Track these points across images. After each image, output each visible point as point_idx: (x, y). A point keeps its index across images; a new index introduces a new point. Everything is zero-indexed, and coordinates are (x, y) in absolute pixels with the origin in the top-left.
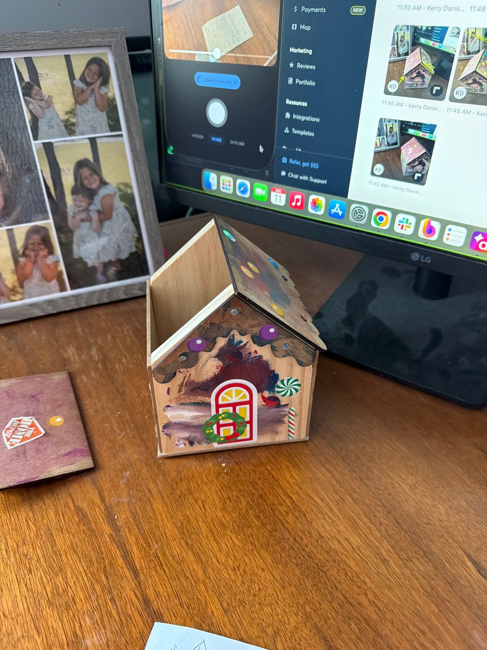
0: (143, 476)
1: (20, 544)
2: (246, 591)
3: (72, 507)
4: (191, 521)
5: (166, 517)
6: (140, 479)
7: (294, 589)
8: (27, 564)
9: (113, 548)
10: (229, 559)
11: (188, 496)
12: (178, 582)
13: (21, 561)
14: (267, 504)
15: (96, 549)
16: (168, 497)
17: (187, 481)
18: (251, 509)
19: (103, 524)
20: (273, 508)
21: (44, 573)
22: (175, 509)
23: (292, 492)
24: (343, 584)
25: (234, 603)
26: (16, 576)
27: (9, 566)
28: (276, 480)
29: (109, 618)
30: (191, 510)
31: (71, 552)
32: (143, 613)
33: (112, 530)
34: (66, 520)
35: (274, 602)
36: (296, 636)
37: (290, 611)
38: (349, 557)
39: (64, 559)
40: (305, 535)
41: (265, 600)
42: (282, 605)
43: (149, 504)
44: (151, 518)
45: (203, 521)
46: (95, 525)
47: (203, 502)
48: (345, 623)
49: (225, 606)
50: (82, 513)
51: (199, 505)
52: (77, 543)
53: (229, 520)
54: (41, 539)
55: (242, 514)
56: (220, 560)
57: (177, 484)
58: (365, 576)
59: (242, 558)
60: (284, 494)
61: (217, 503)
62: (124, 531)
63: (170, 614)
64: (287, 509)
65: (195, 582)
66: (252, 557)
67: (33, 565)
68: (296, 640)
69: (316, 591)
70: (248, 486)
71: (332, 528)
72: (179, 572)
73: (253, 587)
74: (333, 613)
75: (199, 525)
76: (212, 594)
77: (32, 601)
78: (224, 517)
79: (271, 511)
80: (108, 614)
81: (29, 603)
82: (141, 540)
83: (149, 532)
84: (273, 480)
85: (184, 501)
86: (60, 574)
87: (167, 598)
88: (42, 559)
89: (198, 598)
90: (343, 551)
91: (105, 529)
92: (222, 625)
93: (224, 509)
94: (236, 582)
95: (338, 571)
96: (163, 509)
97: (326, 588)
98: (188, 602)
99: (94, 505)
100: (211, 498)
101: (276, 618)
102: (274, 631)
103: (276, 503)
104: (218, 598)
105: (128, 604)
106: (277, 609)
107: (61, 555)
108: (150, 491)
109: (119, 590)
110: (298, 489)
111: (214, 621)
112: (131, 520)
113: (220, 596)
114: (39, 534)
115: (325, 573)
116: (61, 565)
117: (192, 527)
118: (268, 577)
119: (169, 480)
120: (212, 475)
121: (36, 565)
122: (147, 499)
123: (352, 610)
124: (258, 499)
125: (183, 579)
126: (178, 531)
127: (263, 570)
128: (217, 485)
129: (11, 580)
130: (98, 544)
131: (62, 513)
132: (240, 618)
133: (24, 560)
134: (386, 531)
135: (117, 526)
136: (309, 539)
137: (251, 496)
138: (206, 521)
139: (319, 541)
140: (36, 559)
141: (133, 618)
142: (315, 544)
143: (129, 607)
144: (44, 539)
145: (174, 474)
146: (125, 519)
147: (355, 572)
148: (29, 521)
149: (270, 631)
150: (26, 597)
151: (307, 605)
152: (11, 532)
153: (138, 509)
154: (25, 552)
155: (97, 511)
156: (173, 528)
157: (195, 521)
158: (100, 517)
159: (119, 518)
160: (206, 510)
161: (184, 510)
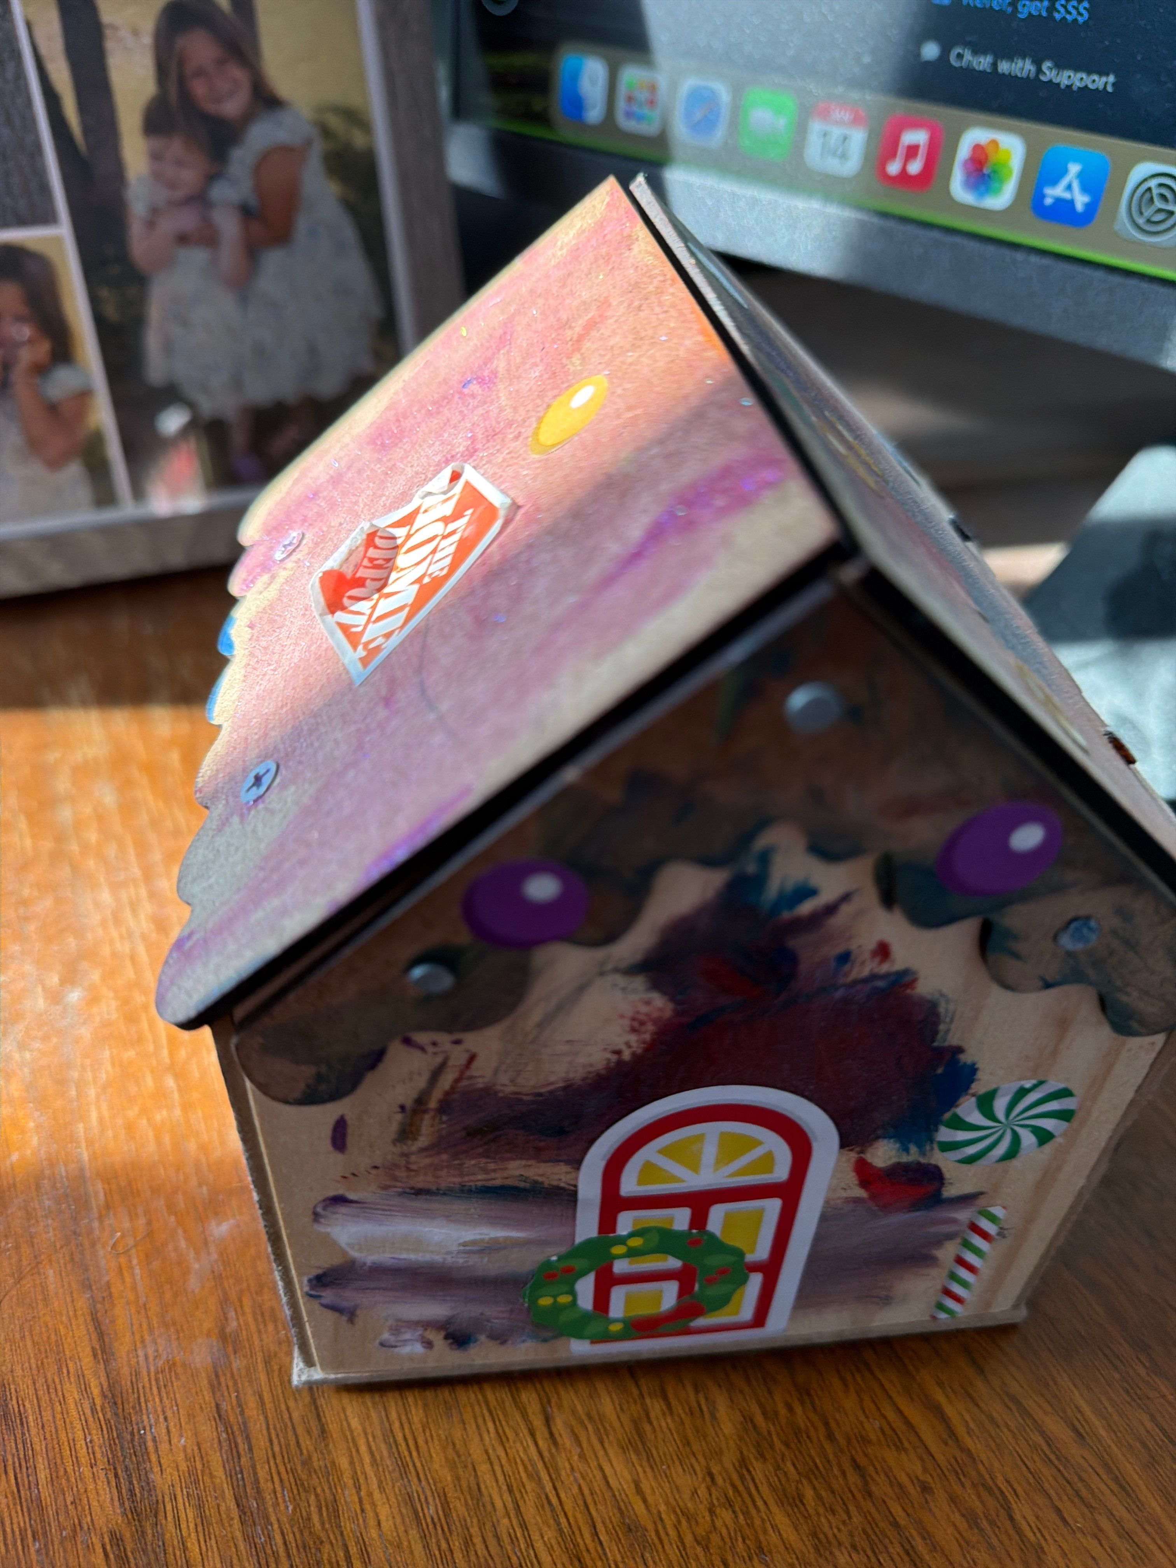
4: (486, 1499)
5: (374, 1463)
14: (831, 1437)
18: (762, 1456)
19: (87, 1472)
20: (862, 1461)
22: (417, 1426)
30: (490, 1438)
33: (124, 1514)
44: (307, 1463)
45: (544, 1503)
46: (53, 1480)
53: (663, 1508)
55: (719, 1480)
62: (178, 1524)
64: (925, 1470)
75: (524, 1526)
78: (639, 1491)
79: (853, 1478)
91: (94, 1503)
99: (60, 1369)
103: (873, 1437)
112: (216, 1461)
117: (488, 1526)
124: (790, 1408)
126: (427, 1546)
135: (150, 1488)
138: (554, 1500)
146: (187, 1459)
155: (70, 1401)
156: (401, 1529)
157: (507, 1496)
158: (80, 1434)
159: (164, 1447)
160: (555, 1443)
161: (458, 1434)
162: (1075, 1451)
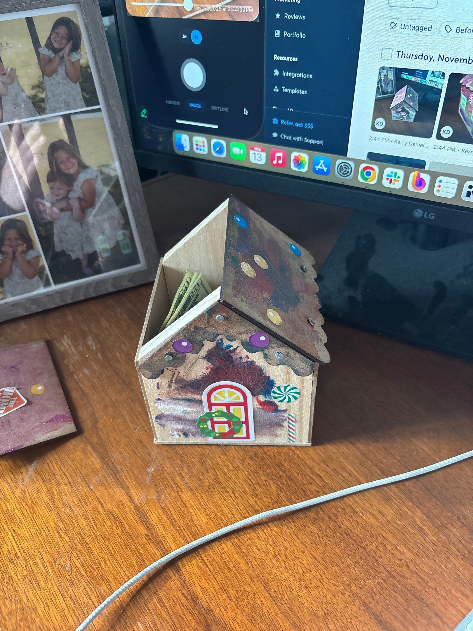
0: (168, 470)
1: (56, 556)
2: (291, 577)
3: (101, 510)
4: (224, 512)
5: (198, 509)
6: (165, 473)
7: (337, 568)
8: (67, 576)
9: (151, 549)
10: (268, 546)
11: (216, 486)
12: (222, 575)
13: (61, 574)
14: (296, 485)
15: (135, 551)
16: (197, 489)
17: (212, 471)
18: (282, 492)
19: (136, 524)
20: (304, 489)
21: (86, 584)
22: (206, 500)
23: (319, 470)
24: (384, 558)
25: (280, 590)
26: (59, 590)
27: (49, 581)
28: (301, 459)
29: (161, 621)
30: (222, 500)
31: (109, 558)
32: (193, 611)
33: (147, 530)
34: (98, 526)
35: (320, 584)
36: (347, 616)
37: (337, 592)
38: (385, 530)
39: (104, 567)
40: (339, 512)
41: (311, 583)
42: (329, 587)
43: (179, 498)
44: (184, 513)
45: (237, 510)
46: (129, 528)
47: (233, 490)
48: (391, 596)
49: (273, 594)
50: (113, 516)
51: (229, 494)
52: (114, 548)
53: (262, 506)
54: (77, 549)
55: (273, 498)
56: (260, 548)
57: (203, 474)
58: (404, 548)
59: (281, 543)
60: (312, 473)
61: (247, 489)
62: (159, 530)
63: (220, 610)
64: (317, 488)
65: (239, 573)
66: (290, 541)
67: (74, 578)
68: (347, 620)
69: (358, 569)
70: (275, 469)
71: (365, 502)
72: (222, 564)
73: (297, 571)
74: (378, 589)
75: (233, 515)
76: (258, 583)
77: (80, 613)
78: (256, 504)
79: (302, 492)
80: (159, 616)
81: (78, 615)
82: (178, 537)
83: (184, 527)
84: (299, 460)
85: (213, 491)
86: (103, 583)
87: (215, 593)
88: (81, 569)
89: (245, 590)
90: (379, 524)
91: (140, 530)
92: (273, 613)
93: (254, 494)
94: (279, 569)
95: (377, 547)
96: (194, 501)
97: (368, 564)
98: (237, 595)
99: (123, 506)
100: (240, 485)
101: (325, 600)
102: (325, 613)
103: (305, 484)
104: (265, 587)
105: (177, 604)
106: (324, 590)
107: (100, 563)
108: (178, 485)
109: (165, 591)
110: (325, 466)
111: (265, 611)
112: (163, 516)
113: (266, 585)
114: (73, 543)
115: (365, 548)
116: (102, 573)
118: (310, 560)
119: (195, 472)
120: (237, 461)
121: (76, 576)
122: (176, 493)
123: (395, 582)
124: (287, 482)
125: (227, 572)
126: (214, 523)
127: (304, 552)
128: (244, 472)
129: (55, 594)
130: (135, 546)
131: (93, 518)
132: (289, 604)
133: (64, 573)
134: (417, 499)
135: (151, 525)
136: (343, 515)
137: (280, 480)
138: (239, 509)
139: (354, 517)
140: (76, 570)
141: (184, 618)
142: (350, 521)
143: (178, 607)
144: (79, 549)
145: (198, 466)
146: (157, 517)
147: (394, 544)
148: (60, 531)
149: (320, 613)
150: (73, 610)
151: (353, 583)
152: (44, 545)
153: (169, 505)
154: (63, 564)
155: (128, 512)
156: (207, 521)
157: (228, 510)
158: (132, 518)
159: (152, 516)
160: (237, 498)
161: (215, 500)
162: (350, 478)
